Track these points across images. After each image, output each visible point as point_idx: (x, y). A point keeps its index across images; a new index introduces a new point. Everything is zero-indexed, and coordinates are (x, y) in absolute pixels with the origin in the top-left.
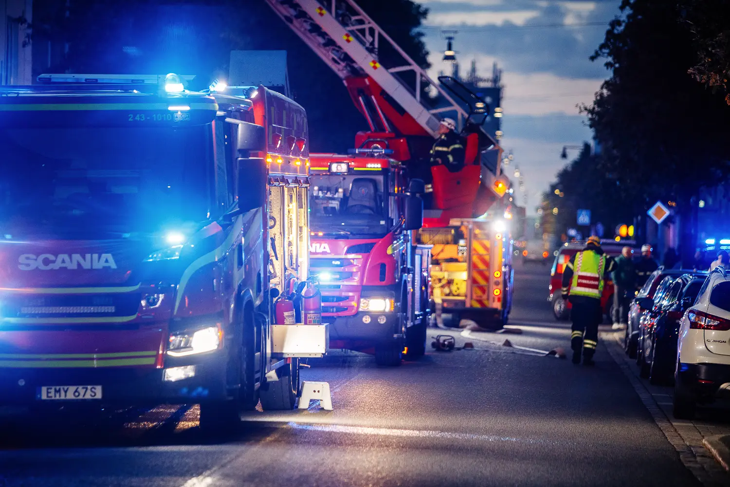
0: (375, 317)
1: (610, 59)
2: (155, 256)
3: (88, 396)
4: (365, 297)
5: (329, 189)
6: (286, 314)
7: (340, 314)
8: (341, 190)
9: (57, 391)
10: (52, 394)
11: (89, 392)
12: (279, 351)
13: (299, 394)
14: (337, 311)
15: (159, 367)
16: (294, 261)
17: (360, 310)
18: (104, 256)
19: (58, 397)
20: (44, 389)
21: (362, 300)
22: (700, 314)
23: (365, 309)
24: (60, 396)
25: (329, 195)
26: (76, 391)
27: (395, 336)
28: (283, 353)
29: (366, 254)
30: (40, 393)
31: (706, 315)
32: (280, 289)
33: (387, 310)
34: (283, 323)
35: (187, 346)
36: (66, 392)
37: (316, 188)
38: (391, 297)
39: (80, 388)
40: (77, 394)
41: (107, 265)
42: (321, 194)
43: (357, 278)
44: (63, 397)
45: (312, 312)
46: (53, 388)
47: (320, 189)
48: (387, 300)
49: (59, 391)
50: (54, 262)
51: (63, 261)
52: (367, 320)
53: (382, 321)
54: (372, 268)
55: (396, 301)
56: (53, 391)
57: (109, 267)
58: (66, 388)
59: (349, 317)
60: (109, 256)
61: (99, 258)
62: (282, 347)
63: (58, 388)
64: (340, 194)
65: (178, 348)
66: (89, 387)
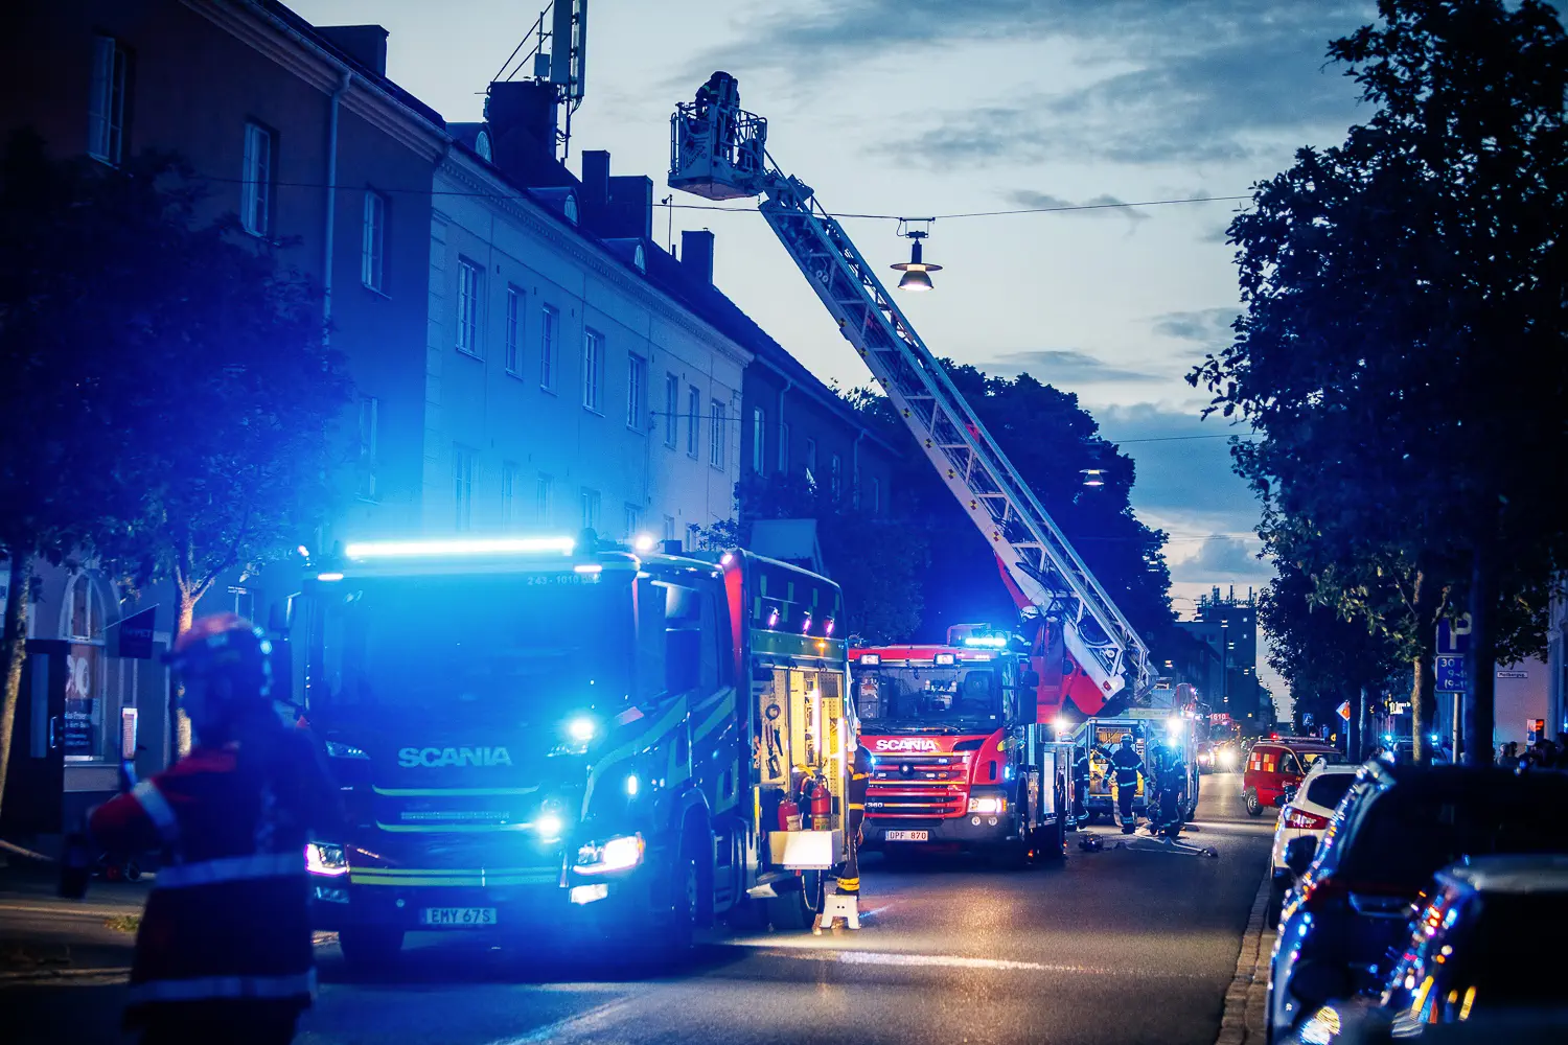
0: (984, 818)
1: (1277, 557)
2: (558, 749)
3: (480, 921)
4: (974, 797)
5: (942, 684)
6: (789, 818)
7: (949, 815)
8: (954, 684)
9: (445, 915)
10: (439, 918)
11: (481, 916)
12: (778, 863)
13: (821, 911)
14: (944, 813)
15: (562, 886)
16: (816, 756)
17: (969, 811)
18: (498, 750)
19: (445, 921)
20: (429, 912)
21: (971, 800)
22: (1296, 811)
23: (975, 810)
24: (448, 919)
25: (941, 689)
26: (466, 914)
27: (1008, 838)
28: (783, 866)
29: (974, 752)
30: (425, 916)
31: (1303, 813)
32: (786, 789)
33: (998, 811)
34: (786, 830)
35: (599, 861)
36: (454, 915)
37: (928, 682)
38: (1003, 796)
39: (471, 912)
40: (467, 918)
41: (501, 760)
42: (933, 689)
43: (967, 777)
44: (451, 921)
45: (820, 816)
46: (440, 910)
47: (933, 683)
48: (998, 800)
49: (446, 914)
50: (438, 757)
51: (450, 757)
52: (976, 821)
53: (993, 822)
54: (982, 766)
55: (1010, 801)
56: (439, 914)
57: (504, 764)
58: (454, 910)
59: (956, 818)
60: (503, 750)
61: (492, 753)
62: (782, 856)
63: (445, 910)
64: (953, 688)
65: (590, 862)
66: (482, 910)
